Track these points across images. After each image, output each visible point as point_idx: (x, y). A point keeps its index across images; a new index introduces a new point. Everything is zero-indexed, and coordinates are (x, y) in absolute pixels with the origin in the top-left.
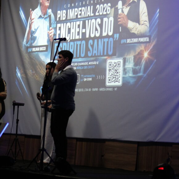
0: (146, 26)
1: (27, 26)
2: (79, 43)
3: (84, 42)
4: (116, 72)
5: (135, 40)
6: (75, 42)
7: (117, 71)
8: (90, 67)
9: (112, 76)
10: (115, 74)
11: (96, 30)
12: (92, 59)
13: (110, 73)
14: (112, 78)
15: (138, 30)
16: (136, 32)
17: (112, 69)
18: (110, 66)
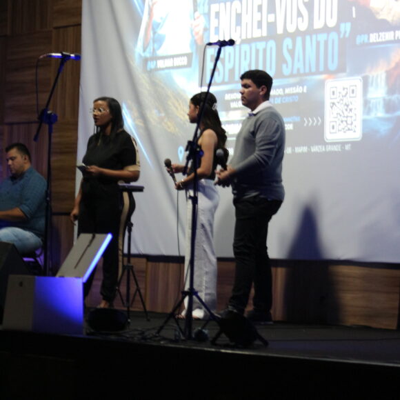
1: (143, 12)
2: (261, 45)
3: (272, 44)
4: (346, 110)
5: (389, 36)
6: (253, 45)
7: (350, 107)
8: (288, 100)
9: (339, 117)
10: (346, 113)
11: (300, 14)
12: (292, 80)
13: (333, 112)
14: (338, 124)
15: (395, 13)
16: (389, 19)
17: (338, 102)
18: (332, 97)
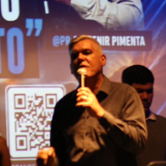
0: (134, 6)
4: (42, 123)
5: (103, 40)
9: (30, 131)
13: (21, 124)
14: (29, 138)
15: (109, 15)
16: (102, 20)
17: (29, 113)
18: (18, 106)
